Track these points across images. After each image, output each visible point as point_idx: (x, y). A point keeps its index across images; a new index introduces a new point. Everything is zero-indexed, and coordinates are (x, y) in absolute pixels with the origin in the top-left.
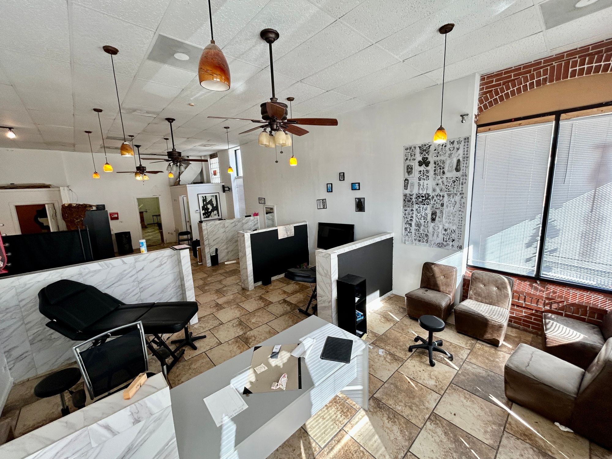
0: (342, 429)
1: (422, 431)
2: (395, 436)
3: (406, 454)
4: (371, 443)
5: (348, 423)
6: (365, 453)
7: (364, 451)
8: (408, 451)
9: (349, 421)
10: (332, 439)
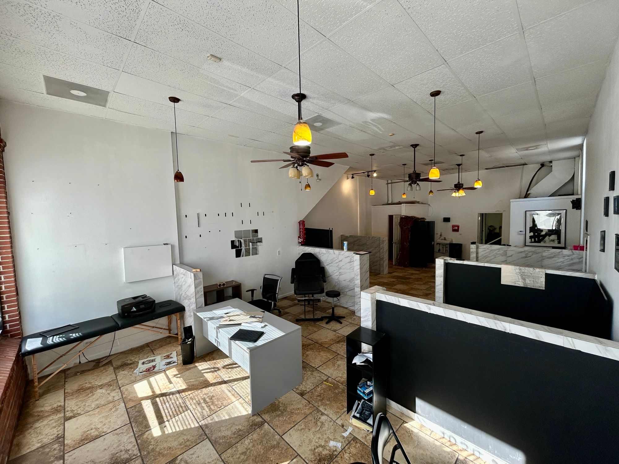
0: (241, 397)
1: (217, 455)
2: (223, 431)
3: (206, 435)
4: (224, 413)
5: (244, 401)
6: (219, 409)
7: (221, 408)
8: (208, 438)
9: (246, 402)
10: (236, 392)
